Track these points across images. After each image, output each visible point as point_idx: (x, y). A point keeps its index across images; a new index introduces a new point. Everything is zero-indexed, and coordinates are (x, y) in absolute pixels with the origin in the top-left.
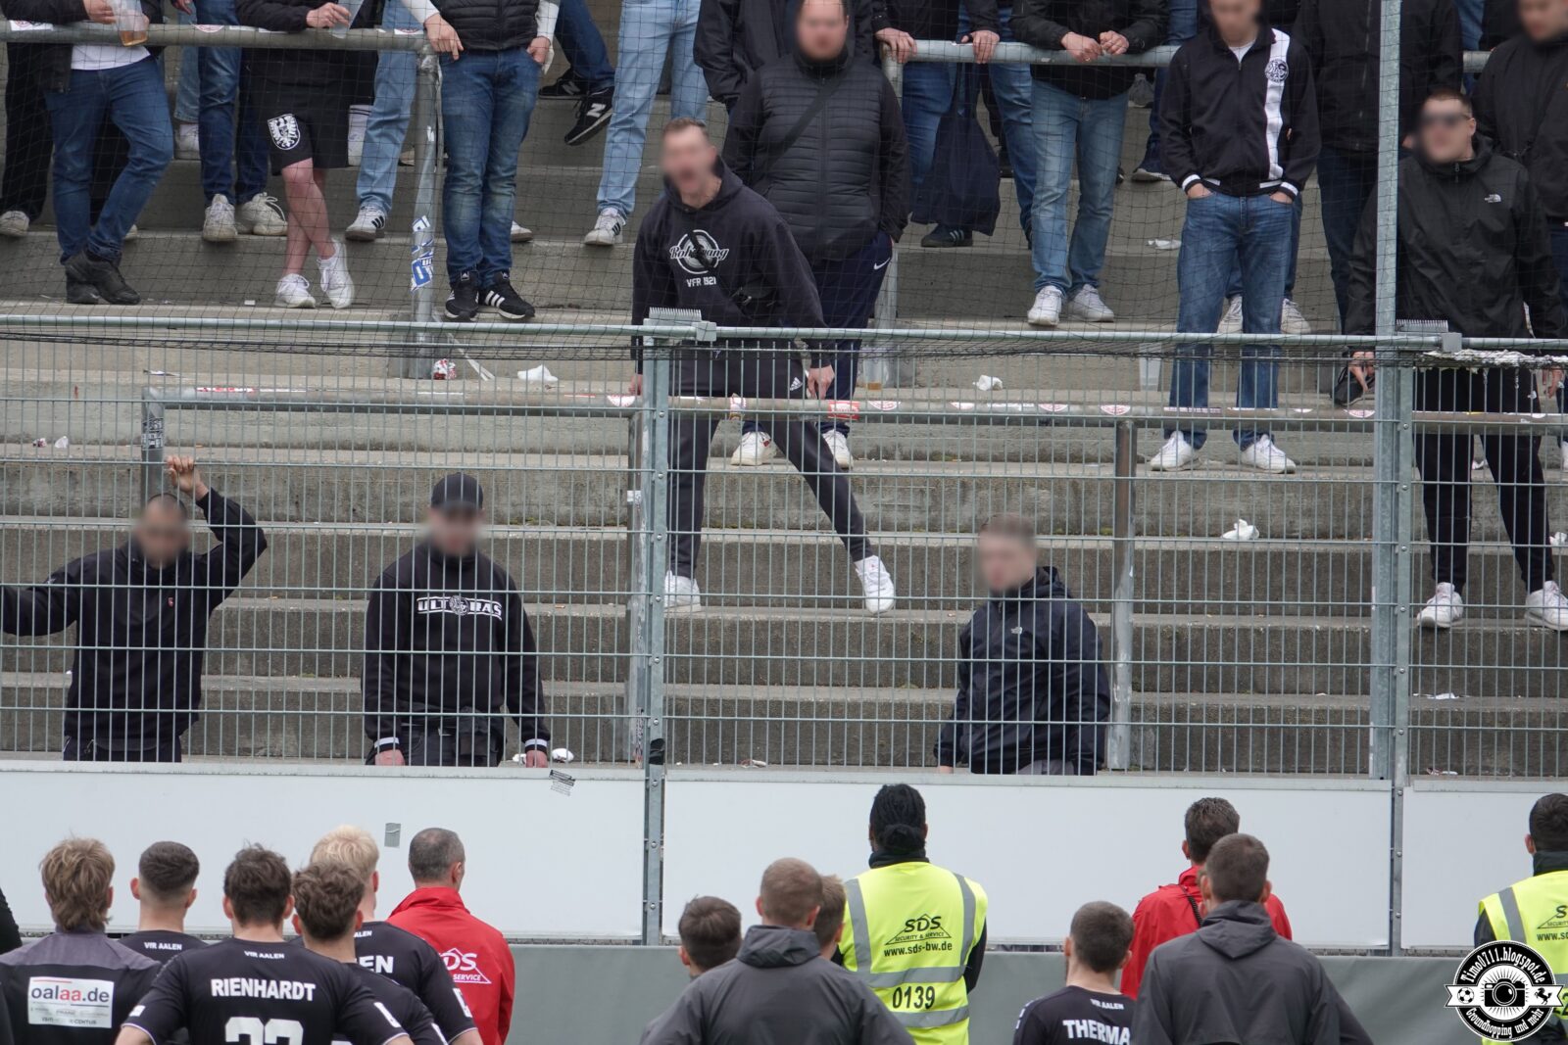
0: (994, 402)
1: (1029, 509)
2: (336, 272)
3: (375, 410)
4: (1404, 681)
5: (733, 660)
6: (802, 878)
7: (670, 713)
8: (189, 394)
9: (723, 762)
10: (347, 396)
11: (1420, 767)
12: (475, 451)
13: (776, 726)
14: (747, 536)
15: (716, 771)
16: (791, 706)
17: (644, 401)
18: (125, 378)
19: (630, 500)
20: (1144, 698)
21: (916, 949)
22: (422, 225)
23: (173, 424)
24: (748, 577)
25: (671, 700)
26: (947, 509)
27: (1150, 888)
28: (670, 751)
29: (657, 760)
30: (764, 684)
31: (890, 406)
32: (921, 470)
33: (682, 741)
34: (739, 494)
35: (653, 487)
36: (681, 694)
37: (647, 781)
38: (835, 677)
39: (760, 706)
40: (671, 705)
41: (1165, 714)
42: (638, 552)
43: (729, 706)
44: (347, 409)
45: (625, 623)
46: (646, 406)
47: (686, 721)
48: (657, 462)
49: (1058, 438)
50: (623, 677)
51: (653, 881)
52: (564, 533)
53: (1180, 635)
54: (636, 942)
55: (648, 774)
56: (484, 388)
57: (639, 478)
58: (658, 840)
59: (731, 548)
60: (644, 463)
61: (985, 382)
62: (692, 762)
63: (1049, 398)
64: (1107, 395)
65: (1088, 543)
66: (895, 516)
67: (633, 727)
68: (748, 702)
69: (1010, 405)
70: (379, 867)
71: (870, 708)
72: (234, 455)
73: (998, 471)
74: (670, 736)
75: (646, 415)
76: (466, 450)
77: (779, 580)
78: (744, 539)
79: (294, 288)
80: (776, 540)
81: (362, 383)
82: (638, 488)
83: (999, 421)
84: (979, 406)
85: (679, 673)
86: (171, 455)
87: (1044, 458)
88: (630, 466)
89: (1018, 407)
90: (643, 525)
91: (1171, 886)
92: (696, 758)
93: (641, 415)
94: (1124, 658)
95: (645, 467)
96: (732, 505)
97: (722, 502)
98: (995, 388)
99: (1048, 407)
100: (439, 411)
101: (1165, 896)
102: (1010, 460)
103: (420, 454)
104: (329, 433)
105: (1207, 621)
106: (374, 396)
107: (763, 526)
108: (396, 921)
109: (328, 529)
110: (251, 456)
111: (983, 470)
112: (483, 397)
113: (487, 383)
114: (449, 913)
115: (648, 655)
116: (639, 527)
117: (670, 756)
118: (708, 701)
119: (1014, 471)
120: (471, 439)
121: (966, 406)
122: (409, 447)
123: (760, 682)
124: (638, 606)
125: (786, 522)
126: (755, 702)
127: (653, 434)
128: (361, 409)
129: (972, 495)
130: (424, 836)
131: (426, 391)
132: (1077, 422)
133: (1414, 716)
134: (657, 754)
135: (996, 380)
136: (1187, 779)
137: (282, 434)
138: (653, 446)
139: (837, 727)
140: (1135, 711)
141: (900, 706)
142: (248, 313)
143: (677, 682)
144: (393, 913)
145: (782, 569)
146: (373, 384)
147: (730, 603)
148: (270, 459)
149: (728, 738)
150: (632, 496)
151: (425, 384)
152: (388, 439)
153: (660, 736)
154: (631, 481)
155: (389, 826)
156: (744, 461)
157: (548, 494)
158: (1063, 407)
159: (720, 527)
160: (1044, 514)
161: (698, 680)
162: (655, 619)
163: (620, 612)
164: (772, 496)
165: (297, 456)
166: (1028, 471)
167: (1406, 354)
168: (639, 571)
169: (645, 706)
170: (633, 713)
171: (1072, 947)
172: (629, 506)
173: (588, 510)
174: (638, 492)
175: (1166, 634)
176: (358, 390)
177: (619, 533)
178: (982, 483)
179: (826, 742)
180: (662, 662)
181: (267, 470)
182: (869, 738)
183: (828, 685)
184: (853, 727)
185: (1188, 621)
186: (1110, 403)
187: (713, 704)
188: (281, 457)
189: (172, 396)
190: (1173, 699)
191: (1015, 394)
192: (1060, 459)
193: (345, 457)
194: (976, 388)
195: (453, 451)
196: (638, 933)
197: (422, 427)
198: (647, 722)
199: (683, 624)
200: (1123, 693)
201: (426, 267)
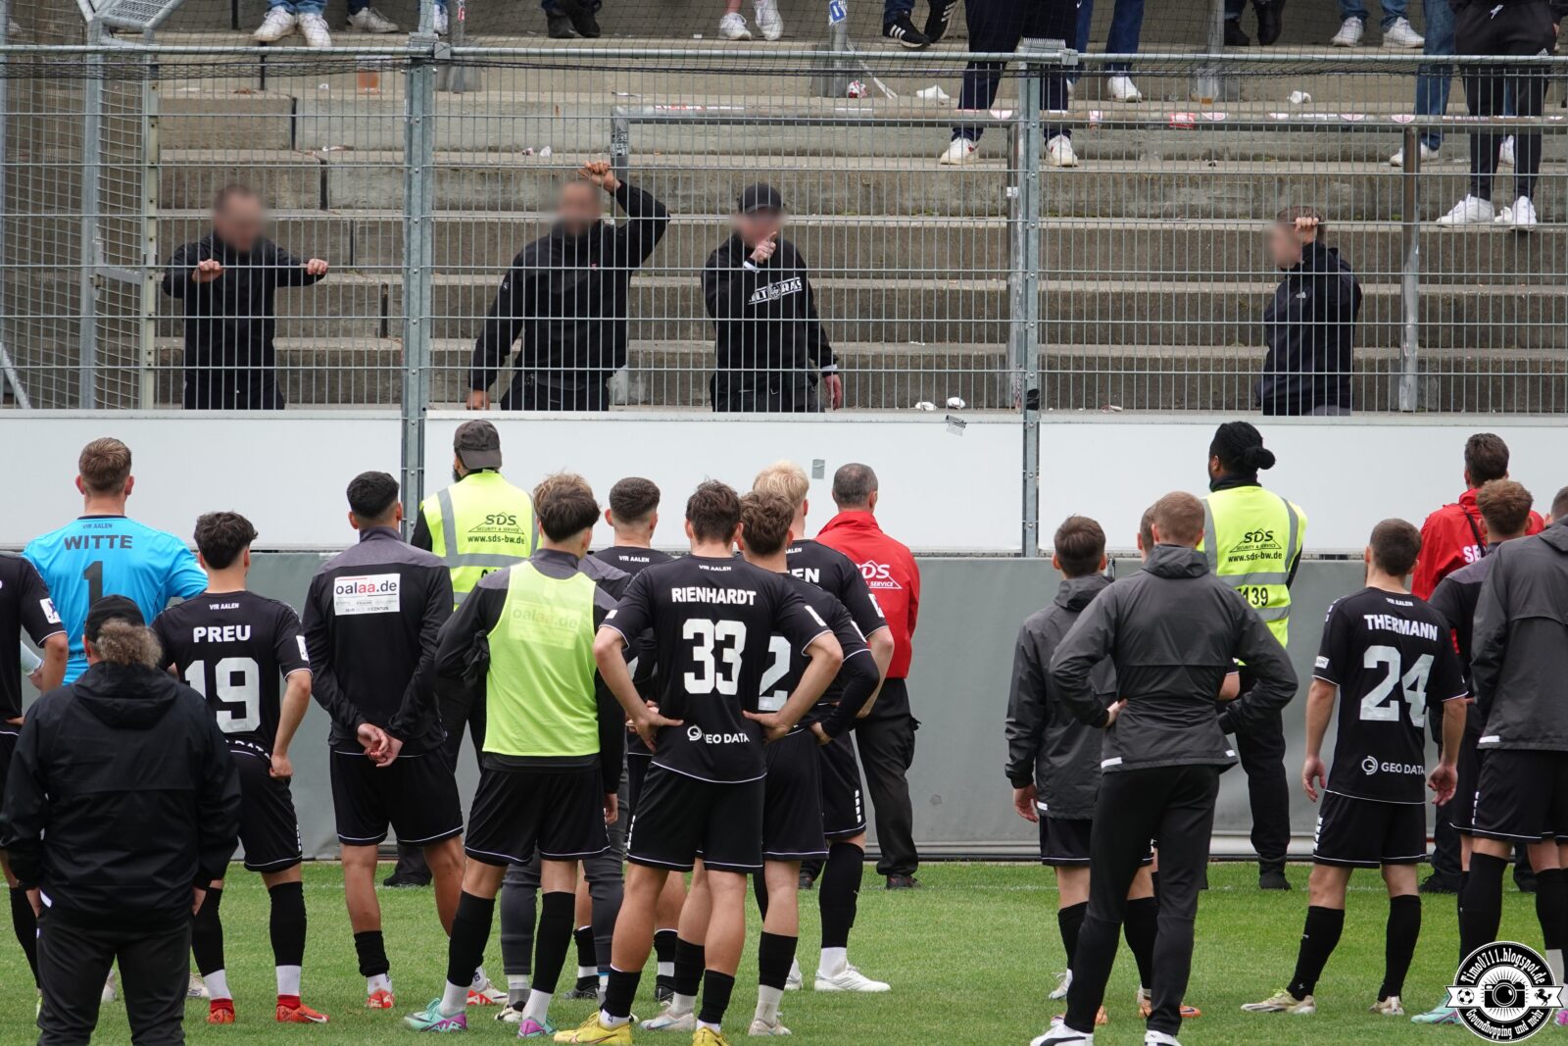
0: (1304, 113)
1: (1334, 199)
3: (800, 123)
5: (1094, 325)
6: (1192, 504)
7: (1043, 368)
8: (649, 111)
9: (1087, 408)
10: (778, 112)
12: (882, 155)
13: (1129, 377)
14: (1104, 224)
15: (1081, 415)
16: (1142, 361)
17: (1020, 114)
18: (597, 99)
19: (1009, 195)
20: (1429, 353)
21: (1253, 557)
23: (636, 136)
24: (1106, 257)
25: (1044, 357)
26: (1267, 200)
27: (1435, 507)
28: (1043, 399)
29: (1034, 406)
30: (1120, 344)
31: (1219, 117)
32: (1245, 168)
33: (1053, 390)
34: (1098, 189)
35: (1028, 185)
36: (1053, 353)
37: (1025, 424)
38: (1177, 337)
39: (1117, 362)
40: (1043, 362)
41: (1446, 365)
42: (1016, 237)
43: (1091, 362)
44: (778, 123)
45: (1006, 295)
46: (1022, 118)
47: (1056, 374)
48: (1031, 164)
49: (1356, 141)
50: (1005, 339)
51: (1031, 505)
52: (956, 222)
53: (1458, 300)
54: (1017, 555)
55: (1025, 418)
56: (889, 104)
57: (1016, 177)
58: (1035, 472)
59: (1091, 233)
60: (1020, 165)
61: (1297, 97)
62: (1062, 407)
63: (1349, 110)
64: (1397, 106)
65: (1382, 227)
66: (1225, 207)
67: (1014, 380)
68: (1106, 358)
69: (1318, 115)
70: (808, 496)
71: (1205, 363)
72: (686, 161)
73: (1308, 168)
74: (1043, 387)
75: (1021, 126)
76: (875, 155)
77: (1131, 259)
78: (1102, 226)
80: (1128, 226)
81: (790, 101)
82: (1016, 185)
83: (1309, 128)
84: (1292, 117)
85: (1050, 335)
86: (634, 161)
87: (1346, 158)
88: (1009, 167)
89: (1324, 117)
90: (1020, 216)
91: (1453, 505)
92: (1065, 405)
93: (1017, 126)
94: (1412, 321)
95: (1021, 169)
96: (1092, 198)
97: (1084, 196)
98: (1305, 101)
99: (1348, 117)
100: (853, 124)
101: (1448, 513)
102: (1318, 160)
103: (838, 159)
104: (764, 142)
105: (1479, 289)
106: (800, 112)
107: (1117, 215)
108: (825, 540)
110: (700, 162)
111: (1296, 168)
112: (888, 112)
113: (892, 100)
114: (867, 532)
115: (1025, 321)
116: (1016, 217)
117: (1043, 403)
118: (1074, 358)
119: (1322, 168)
120: (880, 147)
121: (1282, 116)
122: (828, 153)
123: (1116, 342)
124: (1016, 281)
125: (1136, 212)
126: (1113, 359)
127: (1028, 141)
128: (789, 123)
129: (1287, 189)
130: (847, 470)
131: (842, 108)
132: (1372, 129)
134: (1033, 401)
135: (1306, 95)
136: (1464, 418)
137: (725, 143)
138: (1027, 151)
139: (1180, 379)
140: (1421, 364)
141: (1231, 361)
142: (696, 45)
143: (1049, 343)
144: (821, 533)
145: (1133, 250)
146: (799, 102)
147: (1091, 278)
148: (715, 164)
149: (1090, 388)
150: (1010, 191)
151: (841, 101)
152: (811, 147)
153: (1035, 387)
154: (1010, 179)
155: (816, 462)
156: (952, 161)
157: (943, 190)
158: (1361, 117)
159: (1082, 216)
160: (1346, 204)
161: (1065, 341)
162: (1030, 292)
163: (1002, 286)
164: (1125, 190)
165: (737, 162)
166: (1333, 168)
168: (1016, 253)
169: (1023, 362)
170: (1014, 371)
171: (1372, 554)
172: (1009, 200)
173: (975, 203)
174: (1016, 189)
175: (1446, 300)
176: (787, 107)
177: (998, 222)
178: (1295, 179)
179: (1170, 390)
180: (1036, 328)
181: (713, 174)
182: (1205, 386)
183: (1171, 344)
184: (1192, 378)
185: (1464, 290)
186: (1399, 113)
187: (1078, 361)
188: (725, 162)
189: (635, 112)
190: (1452, 353)
191: (1321, 106)
192: (1358, 159)
193: (776, 162)
194: (1289, 101)
195: (864, 156)
196: (1018, 548)
197: (839, 137)
198: (1024, 376)
199: (1054, 295)
200: (1411, 349)
201: (842, 6)
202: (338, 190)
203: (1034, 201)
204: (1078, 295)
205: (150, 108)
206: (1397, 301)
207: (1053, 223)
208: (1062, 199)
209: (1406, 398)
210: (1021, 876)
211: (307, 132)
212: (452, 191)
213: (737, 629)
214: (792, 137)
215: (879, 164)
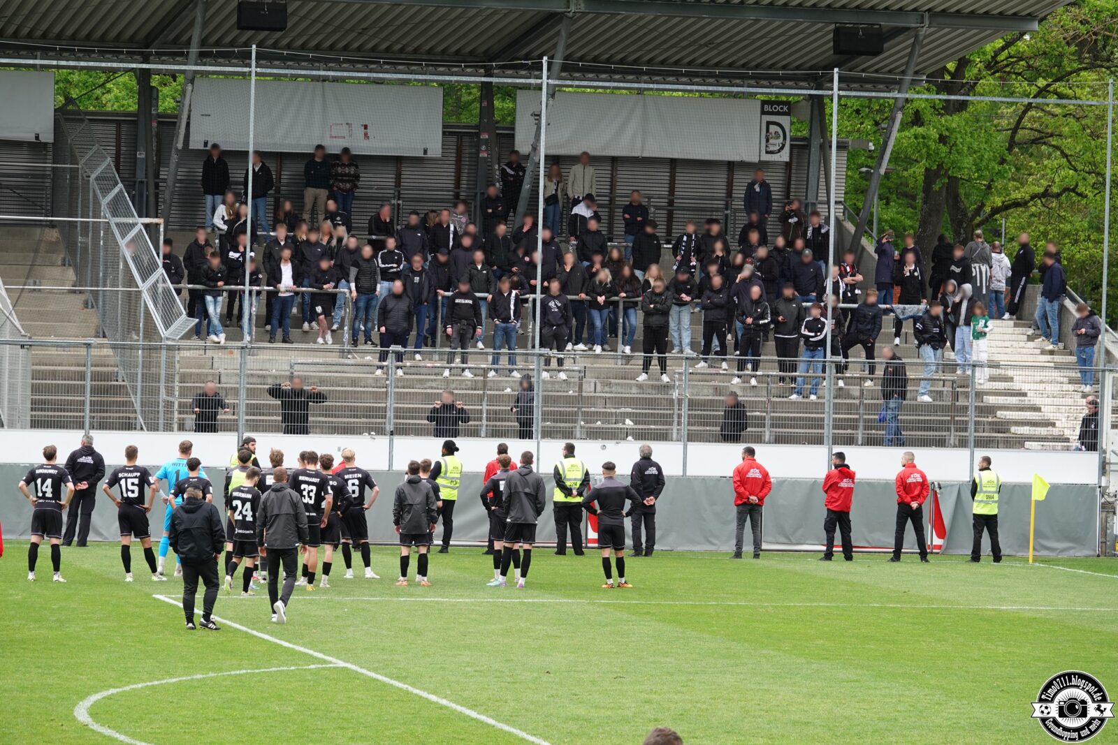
1: (466, 385)
2: (329, 337)
3: (336, 365)
4: (540, 420)
5: (407, 415)
7: (395, 425)
8: (299, 361)
9: (405, 435)
10: (331, 362)
11: (543, 437)
12: (356, 373)
13: (415, 428)
15: (403, 437)
16: (418, 424)
18: (287, 358)
20: (489, 423)
22: (346, 328)
23: (296, 367)
24: (410, 399)
25: (395, 423)
30: (413, 420)
31: (438, 365)
33: (397, 431)
34: (408, 382)
35: (392, 381)
36: (397, 422)
37: (390, 439)
39: (413, 424)
41: (493, 426)
42: (388, 393)
43: (406, 424)
44: (331, 365)
45: (386, 407)
47: (398, 427)
50: (385, 418)
51: (391, 459)
52: (374, 389)
53: (496, 410)
54: (387, 471)
55: (390, 437)
58: (392, 451)
59: (407, 393)
60: (390, 376)
65: (478, 392)
67: (388, 428)
68: (410, 423)
74: (394, 430)
78: (409, 391)
79: (320, 340)
80: (416, 391)
81: (334, 359)
85: (396, 417)
86: (295, 373)
92: (400, 434)
94: (485, 415)
96: (407, 384)
97: (405, 384)
100: (349, 365)
103: (345, 374)
104: (327, 369)
105: (501, 408)
106: (336, 362)
107: (413, 388)
109: (327, 388)
110: (311, 374)
112: (358, 362)
113: (359, 360)
115: (390, 414)
116: (389, 389)
117: (394, 434)
118: (402, 423)
120: (355, 371)
122: (343, 372)
124: (388, 404)
125: (418, 388)
128: (333, 365)
129: (455, 383)
131: (346, 361)
133: (542, 427)
134: (392, 434)
136: (497, 439)
137: (317, 369)
140: (487, 426)
142: (311, 346)
145: (417, 397)
146: (336, 360)
147: (407, 404)
148: (315, 374)
149: (406, 430)
150: (387, 382)
152: (339, 371)
153: (392, 430)
154: (387, 379)
157: (371, 381)
159: (405, 389)
160: (469, 386)
161: (400, 419)
162: (392, 407)
163: (385, 405)
164: (415, 382)
165: (321, 374)
167: (541, 355)
168: (388, 397)
169: (390, 424)
170: (387, 426)
173: (378, 385)
175: (493, 410)
176: (333, 361)
177: (384, 390)
178: (457, 380)
179: (425, 431)
180: (393, 415)
181: (315, 377)
185: (497, 408)
186: (482, 365)
188: (318, 374)
189: (296, 362)
190: (494, 423)
193: (330, 374)
195: (352, 373)
196: (388, 469)
197: (345, 368)
198: (389, 427)
199: (397, 408)
200: (484, 422)
201: (346, 336)
202: (223, 379)
203: (393, 385)
204: (403, 408)
205: (177, 358)
206: (481, 410)
207: (397, 390)
208: (400, 384)
209: (483, 434)
210: (388, 549)
211: (216, 365)
212: (251, 380)
213: (314, 488)
214: (334, 368)
215: (355, 375)
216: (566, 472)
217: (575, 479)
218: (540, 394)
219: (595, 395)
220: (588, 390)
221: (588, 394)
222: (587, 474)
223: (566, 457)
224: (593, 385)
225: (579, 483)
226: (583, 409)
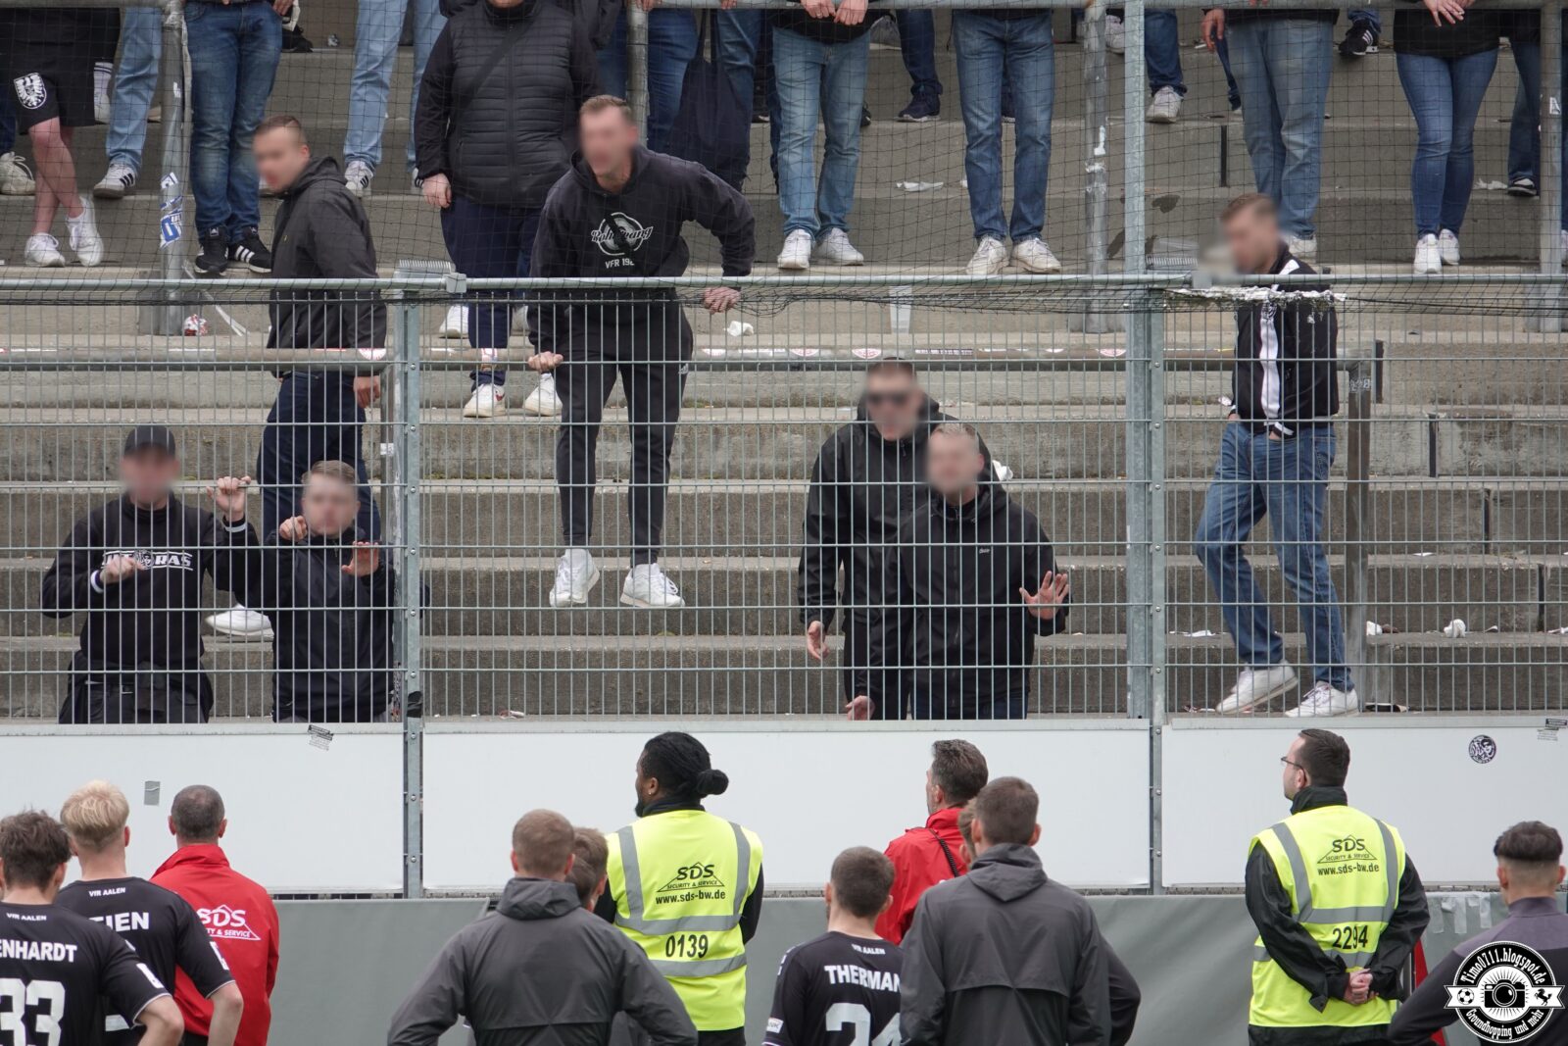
0: (744, 348)
1: (782, 454)
3: (126, 368)
4: (1160, 619)
5: (489, 612)
7: (427, 666)
9: (482, 714)
10: (98, 354)
11: (1178, 705)
12: (227, 406)
13: (533, 677)
14: (500, 486)
15: (475, 722)
16: (548, 656)
17: (395, 353)
19: (382, 453)
22: (170, 182)
24: (502, 528)
25: (428, 652)
26: (700, 456)
28: (428, 703)
29: (415, 713)
30: (521, 634)
33: (440, 693)
34: (492, 445)
35: (406, 441)
36: (438, 646)
37: (405, 734)
38: (592, 626)
39: (518, 657)
40: (428, 658)
42: (392, 505)
43: (486, 657)
44: (99, 368)
46: (397, 358)
47: (443, 673)
48: (409, 414)
49: (809, 382)
51: (415, 834)
54: (397, 896)
55: (406, 727)
56: (235, 343)
57: (391, 431)
58: (419, 793)
59: (485, 498)
60: (396, 415)
61: (736, 328)
62: (450, 714)
63: (799, 343)
64: (858, 338)
68: (505, 653)
69: (761, 351)
71: (627, 657)
73: (750, 416)
74: (427, 689)
75: (397, 368)
76: (218, 406)
77: (533, 531)
78: (498, 490)
80: (529, 490)
81: (113, 341)
82: (391, 441)
83: (751, 367)
84: (731, 353)
85: (435, 625)
87: (796, 403)
88: (382, 419)
89: (769, 352)
90: (397, 478)
92: (454, 710)
93: (391, 367)
95: (397, 420)
96: (485, 455)
97: (475, 453)
98: (746, 334)
99: (799, 352)
100: (190, 368)
102: (762, 405)
103: (172, 411)
104: (81, 391)
106: (126, 354)
107: (516, 476)
109: (82, 487)
110: (3, 417)
111: (734, 416)
112: (234, 353)
113: (239, 338)
115: (404, 608)
116: (392, 480)
117: (428, 708)
118: (465, 652)
119: (766, 416)
120: (223, 395)
121: (716, 352)
122: (161, 404)
123: (517, 633)
125: (539, 471)
126: (512, 653)
127: (405, 386)
128: (112, 368)
129: (724, 442)
132: (828, 367)
133: (1171, 654)
134: (415, 707)
135: (746, 325)
137: (34, 393)
138: (405, 399)
139: (594, 677)
141: (657, 654)
143: (434, 635)
145: (536, 519)
146: (124, 342)
147: (486, 555)
148: (22, 419)
149: (486, 690)
150: (386, 449)
151: (176, 341)
152: (140, 397)
153: (418, 689)
154: (383, 433)
155: (148, 784)
158: (814, 352)
159: (473, 478)
161: (454, 632)
162: (410, 572)
164: (525, 445)
165: (50, 416)
166: (781, 416)
167: (1156, 292)
168: (393, 523)
169: (402, 659)
172: (382, 459)
174: (391, 445)
176: (110, 348)
178: (734, 429)
179: (584, 691)
180: (418, 615)
181: (19, 430)
182: (627, 686)
183: (584, 634)
184: (610, 676)
186: (861, 346)
187: (470, 656)
188: (34, 416)
191: (766, 339)
192: (812, 403)
193: (98, 415)
194: (726, 334)
195: (205, 407)
196: (399, 887)
197: (174, 384)
198: (405, 679)
199: (439, 576)
201: (175, 224)
203: (414, 460)
204: (469, 575)
207: (437, 486)
208: (448, 457)
214: (115, 385)
215: (223, 417)
216: (1314, 878)
217: (1357, 913)
218: (1159, 486)
219: (1430, 484)
220: (1399, 461)
221: (1399, 484)
222: (1409, 883)
223: (1303, 802)
224: (1420, 435)
225: (1376, 928)
226: (1376, 561)
